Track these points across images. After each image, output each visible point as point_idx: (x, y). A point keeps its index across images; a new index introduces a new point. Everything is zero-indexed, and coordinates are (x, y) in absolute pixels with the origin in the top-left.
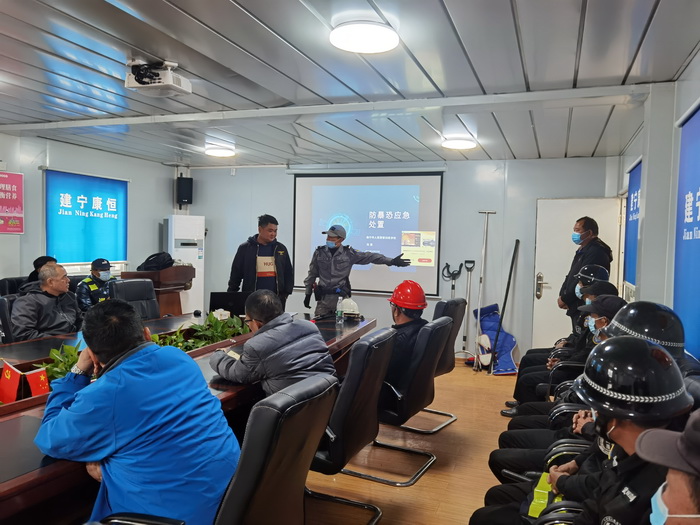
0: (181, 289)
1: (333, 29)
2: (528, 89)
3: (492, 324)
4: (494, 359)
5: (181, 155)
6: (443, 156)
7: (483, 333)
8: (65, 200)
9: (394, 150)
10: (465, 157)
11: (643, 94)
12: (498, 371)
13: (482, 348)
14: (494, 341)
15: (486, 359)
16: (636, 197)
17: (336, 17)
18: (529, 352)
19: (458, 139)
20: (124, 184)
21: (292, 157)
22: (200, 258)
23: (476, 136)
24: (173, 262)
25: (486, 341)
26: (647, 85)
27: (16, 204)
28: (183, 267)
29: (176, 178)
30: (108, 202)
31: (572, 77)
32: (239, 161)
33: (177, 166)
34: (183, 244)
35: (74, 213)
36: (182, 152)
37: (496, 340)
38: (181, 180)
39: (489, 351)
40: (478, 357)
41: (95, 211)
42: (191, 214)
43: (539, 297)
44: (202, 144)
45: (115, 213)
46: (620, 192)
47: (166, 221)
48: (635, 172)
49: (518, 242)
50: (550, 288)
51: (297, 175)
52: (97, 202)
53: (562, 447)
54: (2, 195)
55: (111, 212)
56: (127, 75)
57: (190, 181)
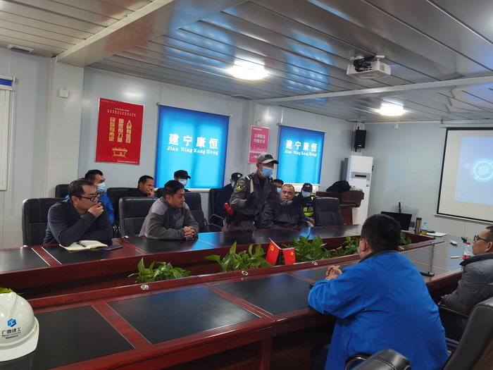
0: (354, 206)
5: (360, 114)
8: (289, 144)
20: (323, 134)
21: (446, 114)
22: (367, 186)
24: (350, 187)
27: (264, 146)
28: (356, 191)
29: (354, 130)
30: (312, 146)
33: (356, 122)
34: (357, 176)
35: (293, 152)
38: (358, 131)
41: (304, 151)
42: (362, 155)
44: (378, 106)
45: (315, 153)
47: (347, 160)
51: (449, 129)
52: (306, 145)
54: (258, 141)
55: (313, 152)
56: (350, 66)
57: (364, 132)
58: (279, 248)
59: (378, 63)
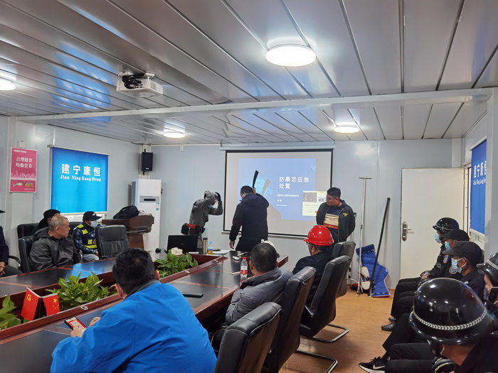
0: (144, 232)
1: (268, 50)
2: (403, 91)
3: (369, 259)
4: (372, 285)
5: (145, 136)
6: (332, 137)
7: (363, 266)
8: (65, 168)
9: (298, 133)
10: (349, 138)
11: (486, 95)
12: (376, 294)
13: (362, 276)
14: (373, 272)
15: (366, 285)
16: (480, 168)
17: (271, 42)
18: (400, 281)
19: (346, 126)
20: (106, 157)
21: (224, 138)
22: (157, 209)
23: (359, 123)
24: (139, 212)
25: (366, 272)
26: (490, 89)
27: (31, 171)
28: (146, 216)
29: (141, 153)
30: (95, 170)
31: (436, 83)
32: (187, 141)
33: (142, 144)
34: (145, 200)
35: (71, 178)
36: (146, 134)
38: (144, 154)
39: (368, 279)
40: (360, 284)
41: (85, 176)
42: (151, 178)
43: (404, 239)
44: (162, 128)
45: (99, 177)
46: (464, 164)
47: (134, 183)
48: (479, 152)
49: (389, 199)
50: (413, 233)
51: (227, 151)
52: (87, 170)
54: (22, 165)
55: (96, 177)
56: (119, 82)
57: (151, 155)
58: (38, 296)
59: (148, 81)
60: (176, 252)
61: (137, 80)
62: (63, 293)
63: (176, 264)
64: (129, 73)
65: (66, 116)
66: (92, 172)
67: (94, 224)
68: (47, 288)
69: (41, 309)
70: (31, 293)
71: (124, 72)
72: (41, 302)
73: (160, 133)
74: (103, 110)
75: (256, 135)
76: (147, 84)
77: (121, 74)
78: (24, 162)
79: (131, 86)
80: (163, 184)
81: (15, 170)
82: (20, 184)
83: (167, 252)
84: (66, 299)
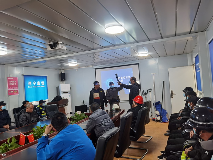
0: (65, 106)
1: (106, 28)
2: (162, 38)
3: (159, 107)
4: (161, 118)
5: (61, 67)
6: (138, 59)
7: (157, 110)
8: (30, 83)
9: (123, 59)
10: (145, 58)
11: (196, 36)
12: (163, 121)
13: (157, 115)
14: (160, 112)
15: (159, 118)
16: (198, 65)
17: (106, 25)
18: (172, 115)
19: (143, 54)
20: (46, 77)
21: (94, 64)
22: (69, 96)
23: (148, 52)
24: (62, 98)
25: (158, 113)
26: (197, 33)
27: (16, 86)
28: (65, 99)
29: (60, 73)
30: (42, 83)
31: (175, 33)
32: (78, 67)
33: (60, 70)
34: (64, 93)
35: (32, 87)
36: (61, 66)
37: (161, 112)
38: (61, 74)
39: (159, 116)
40: (156, 118)
41: (38, 86)
42: (65, 84)
43: (172, 98)
44: (68, 63)
45: (44, 85)
46: (193, 64)
47: (58, 86)
48: (197, 57)
49: (164, 82)
50: (175, 94)
51: (96, 69)
52: (39, 83)
53: (187, 143)
54: (12, 84)
55: (43, 85)
56: (48, 47)
57: (64, 74)
58: (25, 136)
59: (60, 45)
60: (79, 112)
61: (55, 45)
62: (35, 134)
63: (79, 117)
64: (52, 43)
65: (28, 62)
66: (41, 84)
67: (44, 105)
68: (28, 132)
69: (27, 140)
70: (22, 135)
71: (50, 43)
72: (27, 138)
73: (67, 64)
74: (43, 58)
75: (106, 61)
76: (59, 46)
77: (49, 43)
78: (13, 83)
79: (53, 48)
80: (70, 85)
81: (10, 86)
82: (12, 92)
83: (75, 113)
84: (36, 135)
